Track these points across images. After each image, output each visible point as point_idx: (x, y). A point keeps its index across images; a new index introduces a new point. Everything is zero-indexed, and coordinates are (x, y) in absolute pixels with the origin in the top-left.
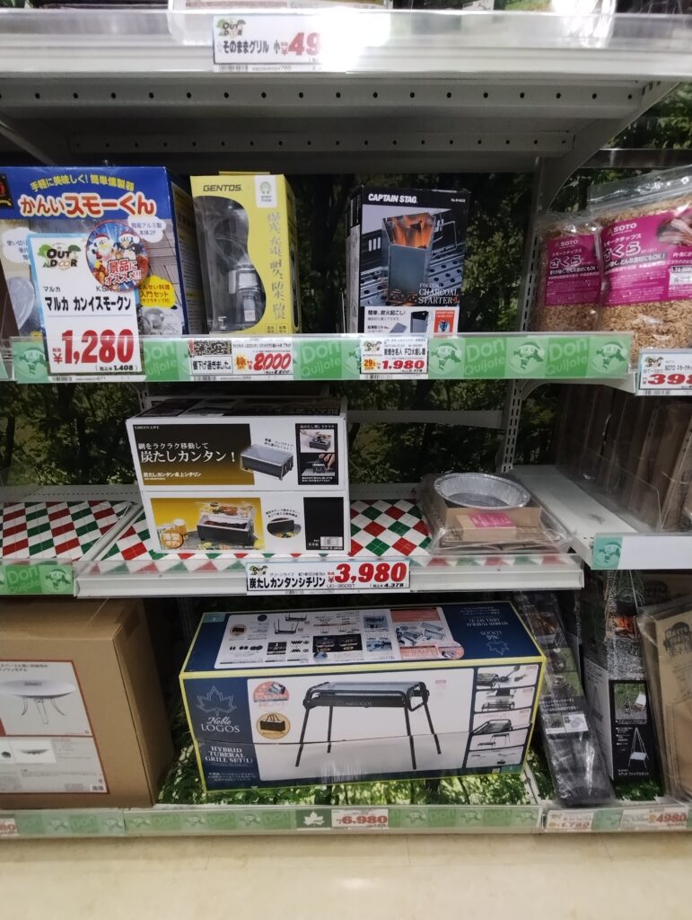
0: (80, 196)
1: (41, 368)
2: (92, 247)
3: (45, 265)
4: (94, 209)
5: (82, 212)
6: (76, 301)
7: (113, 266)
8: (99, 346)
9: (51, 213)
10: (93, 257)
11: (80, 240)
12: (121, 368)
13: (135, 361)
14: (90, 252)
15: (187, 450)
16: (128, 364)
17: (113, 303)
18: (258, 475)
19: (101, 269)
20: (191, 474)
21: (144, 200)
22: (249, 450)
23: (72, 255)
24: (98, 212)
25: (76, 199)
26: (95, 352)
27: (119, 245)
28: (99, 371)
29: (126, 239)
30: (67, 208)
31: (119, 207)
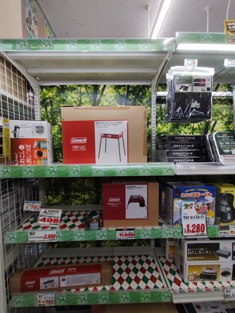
0: (195, 193)
1: (181, 234)
2: (197, 204)
3: (185, 208)
4: (198, 195)
5: (195, 196)
6: (191, 217)
7: (201, 209)
8: (196, 228)
9: (188, 196)
10: (196, 206)
11: (193, 203)
12: (202, 234)
13: (205, 232)
14: (196, 205)
15: (201, 251)
16: (203, 233)
17: (200, 217)
18: (221, 258)
19: (198, 209)
20: (201, 257)
21: (209, 193)
22: (219, 250)
23: (191, 206)
24: (199, 196)
25: (194, 194)
26: (195, 230)
27: (203, 204)
28: (196, 235)
29: (205, 202)
30: (192, 195)
31: (204, 195)
